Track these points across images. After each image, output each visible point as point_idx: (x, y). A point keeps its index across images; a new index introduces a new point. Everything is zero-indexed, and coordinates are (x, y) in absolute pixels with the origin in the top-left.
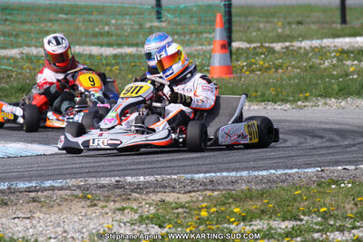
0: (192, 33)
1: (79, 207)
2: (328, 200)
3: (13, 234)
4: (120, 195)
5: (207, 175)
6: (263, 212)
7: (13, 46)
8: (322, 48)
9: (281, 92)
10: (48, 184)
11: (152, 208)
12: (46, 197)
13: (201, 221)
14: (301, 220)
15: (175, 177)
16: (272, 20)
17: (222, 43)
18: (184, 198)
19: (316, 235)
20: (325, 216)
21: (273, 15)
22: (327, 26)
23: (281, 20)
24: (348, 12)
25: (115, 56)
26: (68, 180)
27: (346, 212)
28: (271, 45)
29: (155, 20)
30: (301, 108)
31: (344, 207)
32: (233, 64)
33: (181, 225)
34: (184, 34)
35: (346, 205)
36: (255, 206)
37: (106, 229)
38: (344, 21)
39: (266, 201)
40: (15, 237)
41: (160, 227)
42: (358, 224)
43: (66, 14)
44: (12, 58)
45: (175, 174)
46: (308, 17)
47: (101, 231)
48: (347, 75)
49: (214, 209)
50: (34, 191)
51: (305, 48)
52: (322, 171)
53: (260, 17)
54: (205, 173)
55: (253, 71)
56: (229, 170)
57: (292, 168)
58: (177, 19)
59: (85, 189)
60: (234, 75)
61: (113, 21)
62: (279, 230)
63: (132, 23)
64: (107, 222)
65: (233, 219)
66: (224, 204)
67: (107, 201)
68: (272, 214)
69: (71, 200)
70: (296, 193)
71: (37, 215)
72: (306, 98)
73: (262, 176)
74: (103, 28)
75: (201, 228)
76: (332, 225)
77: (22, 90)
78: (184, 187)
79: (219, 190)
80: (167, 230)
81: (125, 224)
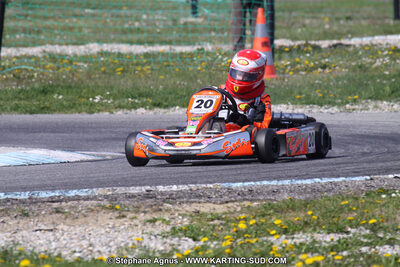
1: (107, 219)
2: (377, 212)
3: (34, 248)
4: (151, 206)
5: (246, 184)
6: (306, 224)
7: (34, 44)
8: (373, 45)
9: (328, 94)
10: (72, 193)
11: (185, 219)
12: (71, 207)
13: (239, 234)
14: (348, 233)
15: (211, 186)
16: (319, 15)
17: (264, 40)
18: (220, 209)
19: (364, 249)
20: (374, 228)
21: (320, 10)
22: (379, 22)
23: (328, 15)
25: (147, 55)
26: (94, 190)
27: (397, 224)
28: (317, 43)
29: (191, 15)
30: (349, 111)
31: (395, 219)
32: (275, 63)
33: (217, 238)
34: (222, 30)
35: (397, 216)
36: (296, 217)
37: (136, 243)
38: (398, 16)
39: (310, 213)
40: (36, 251)
41: (194, 240)
43: (93, 8)
44: (32, 57)
45: (211, 183)
46: (358, 12)
47: (130, 245)
49: (252, 222)
50: (57, 201)
51: (354, 46)
52: (371, 179)
53: (307, 12)
54: (244, 182)
55: (297, 71)
56: (269, 179)
57: (339, 176)
58: (214, 15)
59: (113, 199)
60: (276, 76)
61: (144, 17)
62: (324, 244)
63: (165, 18)
64: (136, 235)
65: (273, 232)
66: (263, 215)
67: (137, 212)
68: (316, 226)
69: (98, 211)
70: (343, 203)
71: (61, 227)
72: (355, 101)
73: (306, 185)
74: (133, 24)
75: (239, 241)
76: (381, 239)
77: (44, 92)
78: (221, 196)
79: (259, 200)
80: (201, 243)
81: (155, 236)
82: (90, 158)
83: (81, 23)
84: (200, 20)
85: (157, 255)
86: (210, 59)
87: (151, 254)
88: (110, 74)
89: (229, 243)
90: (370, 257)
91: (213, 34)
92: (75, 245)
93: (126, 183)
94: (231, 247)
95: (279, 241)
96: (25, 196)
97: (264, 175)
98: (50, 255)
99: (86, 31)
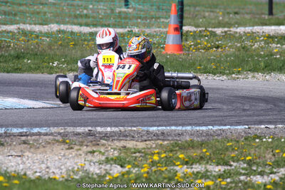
0: (152, 18)
1: (60, 150)
2: (252, 151)
3: (7, 168)
4: (92, 141)
5: (160, 128)
6: (202, 158)
7: (12, 23)
8: (253, 33)
9: (220, 66)
10: (36, 130)
11: (116, 152)
12: (34, 140)
13: (153, 163)
14: (231, 166)
15: (135, 129)
16: (215, 10)
17: (175, 26)
18: (141, 145)
19: (242, 178)
20: (250, 163)
21: (216, 6)
22: (258, 16)
23: (222, 10)
24: (274, 6)
25: (91, 34)
26: (51, 128)
27: (266, 161)
28: (213, 30)
29: (124, 7)
30: (234, 79)
31: (265, 157)
32: (183, 43)
33: (138, 166)
34: (146, 18)
35: (266, 155)
36: (195, 153)
37: (80, 167)
38: (271, 13)
39: (204, 150)
40: (9, 170)
41: (122, 166)
42: (275, 170)
44: (10, 32)
45: (134, 127)
46: (243, 9)
47: (76, 169)
48: (272, 55)
49: (163, 155)
50: (24, 136)
51: (240, 33)
52: (249, 128)
53: (206, 7)
54: (158, 126)
55: (198, 49)
56: (176, 125)
57: (225, 125)
58: (141, 7)
59: (64, 135)
60: (184, 52)
61: (91, 6)
62: (214, 173)
63: (105, 8)
64: (80, 162)
65: (179, 163)
66: (171, 151)
67: (81, 145)
68: (208, 160)
69: (54, 144)
70: (228, 144)
71: (27, 154)
72: (239, 72)
73: (203, 131)
74: (82, 11)
75: (154, 169)
76: (255, 171)
77: (18, 57)
78: (142, 136)
79: (168, 140)
80: (127, 169)
81: (94, 163)
82: (49, 106)
83: (46, 9)
84: (130, 10)
85: (95, 176)
87: (90, 176)
88: (66, 47)
89: (146, 170)
90: (246, 183)
91: (139, 20)
92: (36, 167)
93: (74, 124)
94: (148, 173)
95: (182, 170)
97: (172, 122)
98: (18, 174)
99: (49, 15)
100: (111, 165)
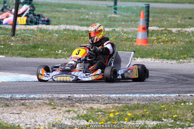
0: (132, 21)
1: (47, 109)
2: (178, 111)
3: (8, 122)
4: (69, 104)
5: (117, 95)
6: (143, 116)
9: (172, 54)
10: (32, 96)
11: (85, 111)
12: (30, 103)
13: (110, 119)
14: (162, 121)
16: (176, 16)
17: (143, 27)
18: (103, 107)
20: (175, 119)
21: (177, 13)
23: (181, 16)
26: (43, 95)
27: (187, 118)
28: (171, 29)
29: (113, 13)
30: (181, 63)
32: (149, 38)
33: (98, 121)
34: (128, 21)
35: (188, 114)
36: (139, 112)
39: (145, 110)
41: (87, 121)
42: (192, 124)
43: (67, 8)
44: (32, 30)
45: (100, 94)
49: (118, 113)
50: (24, 100)
51: (188, 31)
52: (179, 96)
53: (170, 14)
55: (159, 42)
58: (125, 14)
59: (52, 100)
60: (149, 44)
61: (91, 13)
62: (150, 126)
63: (101, 14)
64: (59, 118)
65: (127, 119)
66: (123, 111)
67: (62, 107)
68: (148, 117)
69: (43, 105)
70: (162, 107)
71: (24, 112)
72: (185, 58)
73: (147, 97)
74: (85, 16)
75: (109, 123)
76: (178, 124)
78: (104, 101)
79: (122, 103)
81: (69, 119)
83: (60, 15)
86: (117, 34)
88: (68, 40)
89: (103, 123)
91: (123, 23)
92: (28, 121)
96: (8, 96)
98: (14, 126)
99: (62, 19)
100: (80, 119)
